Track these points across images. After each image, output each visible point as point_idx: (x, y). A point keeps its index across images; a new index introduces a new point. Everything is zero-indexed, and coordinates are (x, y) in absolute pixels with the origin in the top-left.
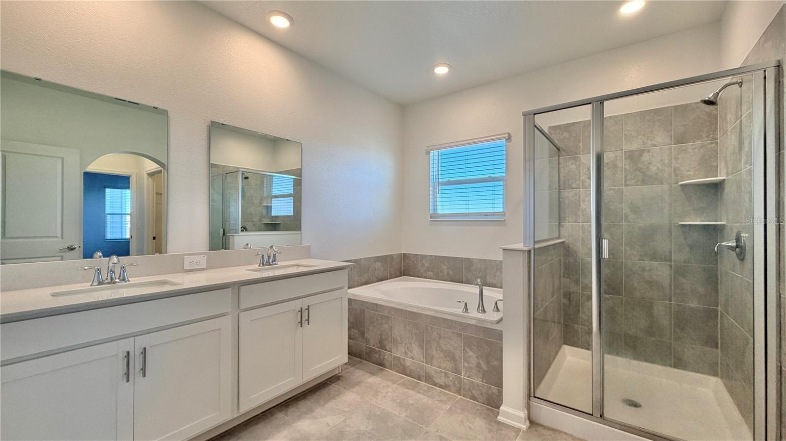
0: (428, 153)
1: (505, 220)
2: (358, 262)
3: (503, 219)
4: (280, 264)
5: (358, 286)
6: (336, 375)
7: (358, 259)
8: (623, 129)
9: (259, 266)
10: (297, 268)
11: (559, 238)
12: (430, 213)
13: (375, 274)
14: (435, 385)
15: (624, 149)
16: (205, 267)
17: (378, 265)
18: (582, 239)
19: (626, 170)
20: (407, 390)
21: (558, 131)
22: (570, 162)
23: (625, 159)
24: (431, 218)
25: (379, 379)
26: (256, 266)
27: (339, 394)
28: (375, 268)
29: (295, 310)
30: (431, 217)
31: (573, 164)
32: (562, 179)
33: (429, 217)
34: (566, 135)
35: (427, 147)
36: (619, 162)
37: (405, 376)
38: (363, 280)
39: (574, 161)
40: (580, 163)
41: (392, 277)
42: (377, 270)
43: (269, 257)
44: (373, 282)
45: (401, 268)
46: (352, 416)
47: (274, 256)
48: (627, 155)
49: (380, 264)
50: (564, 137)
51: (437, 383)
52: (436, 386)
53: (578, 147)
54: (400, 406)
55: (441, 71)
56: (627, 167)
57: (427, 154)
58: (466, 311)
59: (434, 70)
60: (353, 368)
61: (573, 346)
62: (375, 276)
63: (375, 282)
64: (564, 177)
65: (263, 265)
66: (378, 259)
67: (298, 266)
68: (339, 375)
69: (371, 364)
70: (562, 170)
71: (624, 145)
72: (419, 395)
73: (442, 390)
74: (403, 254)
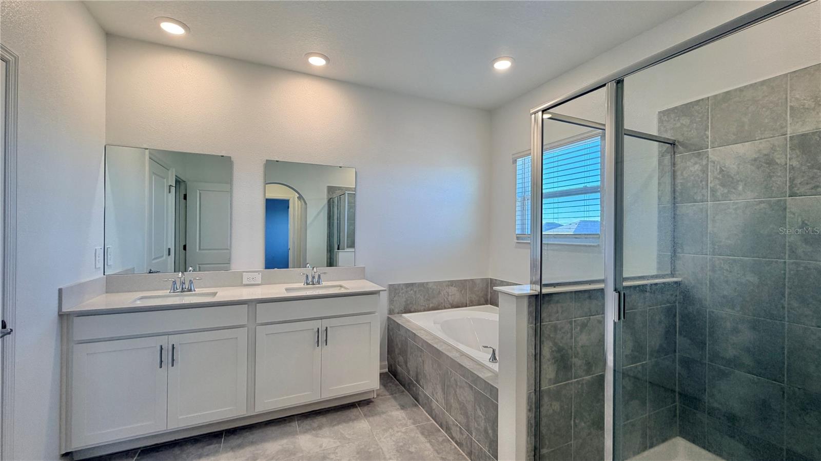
0: (515, 161)
1: (599, 245)
2: (425, 285)
3: (595, 244)
4: (324, 283)
5: (424, 310)
6: (369, 399)
7: (424, 283)
8: (786, 98)
9: (304, 285)
10: (339, 289)
11: (672, 275)
12: (517, 233)
13: (447, 299)
14: (453, 438)
15: (789, 132)
16: (260, 283)
17: (453, 290)
18: (711, 281)
19: (792, 168)
20: (420, 435)
21: (672, 116)
22: (692, 161)
23: (792, 149)
24: (518, 240)
25: (404, 415)
26: (301, 285)
27: (357, 418)
28: (448, 293)
29: (313, 329)
30: (518, 238)
31: (695, 163)
32: (679, 188)
33: (515, 238)
34: (685, 121)
35: (513, 155)
36: (779, 156)
37: (431, 419)
38: (431, 305)
39: (696, 159)
40: (708, 160)
41: (472, 304)
42: (451, 295)
43: (313, 277)
44: (445, 308)
45: (487, 295)
46: (347, 445)
47: (319, 276)
48: (796, 141)
49: (455, 289)
50: (682, 124)
51: (454, 438)
52: (453, 440)
53: (705, 137)
54: (397, 451)
55: (503, 65)
56: (795, 163)
57: (513, 163)
58: (492, 360)
59: (493, 66)
60: (390, 396)
61: (693, 441)
62: (449, 301)
63: (449, 308)
64: (682, 184)
65: (308, 284)
66: (452, 283)
67: (341, 286)
68: (373, 400)
69: (410, 396)
70: (679, 173)
71: (789, 125)
72: (428, 445)
73: (457, 447)
74: (491, 279)
